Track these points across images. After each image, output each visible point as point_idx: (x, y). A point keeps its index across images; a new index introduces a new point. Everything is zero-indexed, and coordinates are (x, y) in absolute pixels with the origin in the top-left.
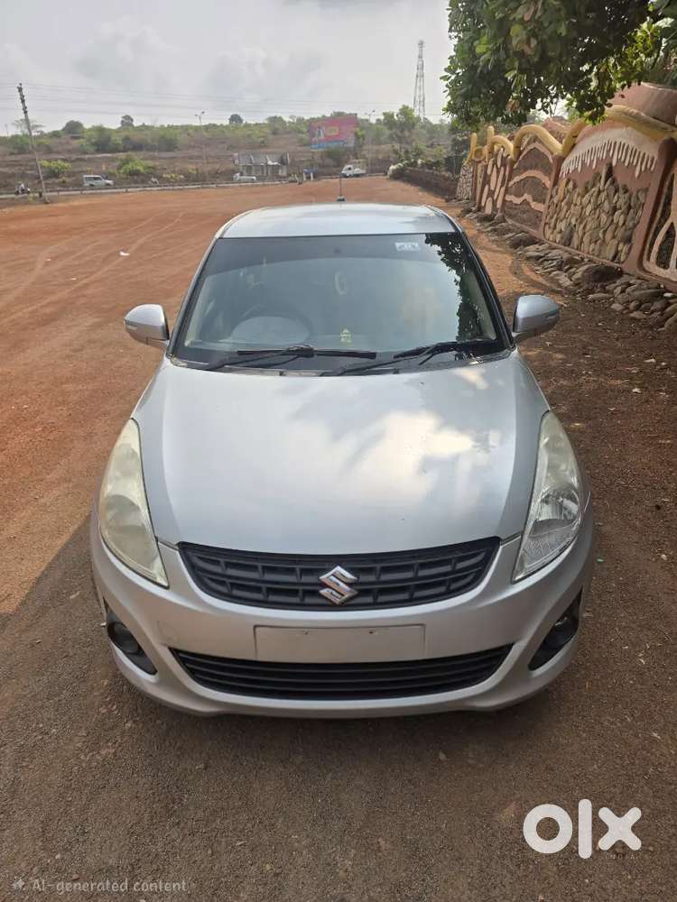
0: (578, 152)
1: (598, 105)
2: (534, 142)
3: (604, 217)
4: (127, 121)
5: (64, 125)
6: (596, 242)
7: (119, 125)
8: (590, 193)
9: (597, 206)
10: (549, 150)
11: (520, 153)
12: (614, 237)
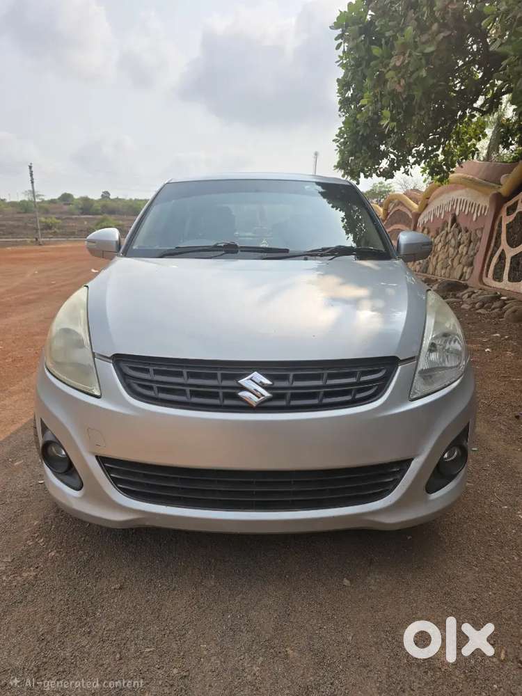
0: (430, 209)
1: (444, 172)
2: (398, 205)
3: (451, 250)
4: (106, 195)
5: (59, 195)
6: (446, 268)
7: (100, 198)
8: (441, 234)
9: (446, 243)
10: (409, 209)
11: (388, 214)
12: (460, 263)
